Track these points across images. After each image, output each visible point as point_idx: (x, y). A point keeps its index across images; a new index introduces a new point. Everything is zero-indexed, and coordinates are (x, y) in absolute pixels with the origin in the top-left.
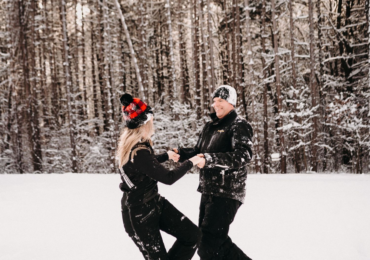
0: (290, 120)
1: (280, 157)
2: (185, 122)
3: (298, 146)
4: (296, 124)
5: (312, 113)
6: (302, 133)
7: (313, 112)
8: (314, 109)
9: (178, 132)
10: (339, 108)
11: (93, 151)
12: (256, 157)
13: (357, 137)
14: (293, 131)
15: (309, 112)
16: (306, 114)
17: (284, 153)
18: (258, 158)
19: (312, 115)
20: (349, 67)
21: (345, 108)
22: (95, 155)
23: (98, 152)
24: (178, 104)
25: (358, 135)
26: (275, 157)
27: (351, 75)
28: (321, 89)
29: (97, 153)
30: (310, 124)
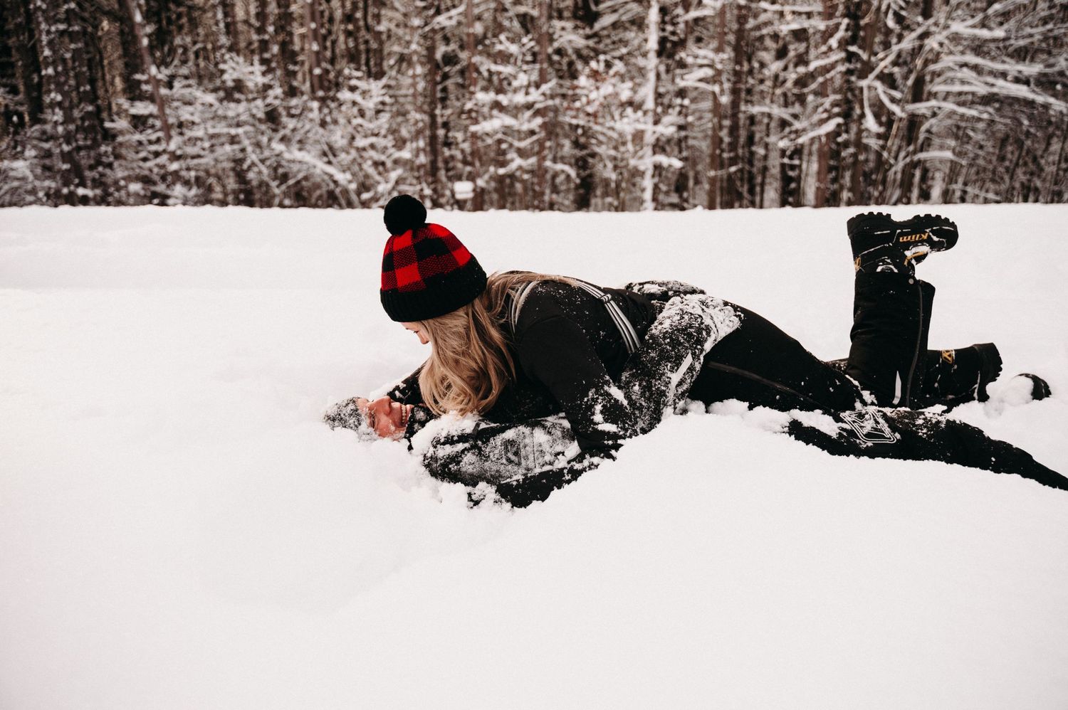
0: (495, 112)
1: (474, 190)
2: (257, 107)
3: (513, 166)
4: (508, 121)
5: (542, 98)
6: (520, 140)
7: (544, 94)
8: (545, 88)
9: (240, 131)
10: (598, 88)
11: (12, 174)
12: (422, 190)
13: (628, 151)
14: (500, 136)
15: (535, 95)
16: (530, 99)
17: (481, 182)
18: (428, 192)
19: (541, 102)
20: (593, 8)
21: (607, 89)
22: (16, 184)
23: (28, 173)
24: (238, 63)
25: (630, 147)
26: (464, 189)
27: (597, 26)
28: (550, 50)
29: (24, 179)
30: (539, 121)
